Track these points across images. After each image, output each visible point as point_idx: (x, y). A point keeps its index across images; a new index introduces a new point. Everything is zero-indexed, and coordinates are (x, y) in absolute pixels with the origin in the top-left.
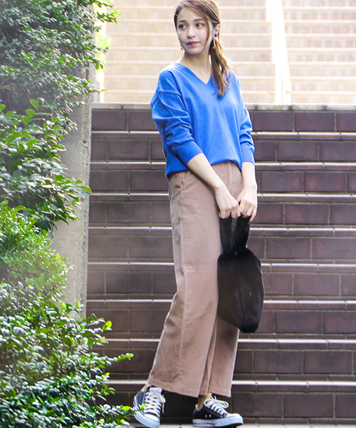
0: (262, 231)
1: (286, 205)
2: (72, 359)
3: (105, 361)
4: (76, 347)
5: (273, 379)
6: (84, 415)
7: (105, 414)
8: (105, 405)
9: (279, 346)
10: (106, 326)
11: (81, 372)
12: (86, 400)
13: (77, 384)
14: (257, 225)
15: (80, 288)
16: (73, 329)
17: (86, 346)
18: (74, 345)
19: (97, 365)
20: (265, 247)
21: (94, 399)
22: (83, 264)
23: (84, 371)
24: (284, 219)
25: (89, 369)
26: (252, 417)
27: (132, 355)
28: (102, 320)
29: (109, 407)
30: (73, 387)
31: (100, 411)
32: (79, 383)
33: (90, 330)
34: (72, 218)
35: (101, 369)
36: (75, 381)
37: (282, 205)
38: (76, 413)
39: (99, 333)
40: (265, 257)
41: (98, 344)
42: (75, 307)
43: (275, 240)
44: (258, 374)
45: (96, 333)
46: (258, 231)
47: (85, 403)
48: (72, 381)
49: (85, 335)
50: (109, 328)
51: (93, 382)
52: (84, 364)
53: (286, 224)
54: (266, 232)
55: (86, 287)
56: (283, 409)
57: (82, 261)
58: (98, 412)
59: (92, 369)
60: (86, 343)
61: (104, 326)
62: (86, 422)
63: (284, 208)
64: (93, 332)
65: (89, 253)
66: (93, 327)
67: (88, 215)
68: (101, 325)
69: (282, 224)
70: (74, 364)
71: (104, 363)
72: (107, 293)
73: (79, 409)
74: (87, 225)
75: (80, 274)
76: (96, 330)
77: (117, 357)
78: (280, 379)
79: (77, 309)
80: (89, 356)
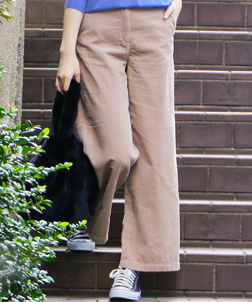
0: (220, 35)
1: (249, 5)
2: (4, 168)
3: (41, 171)
4: (10, 155)
5: (231, 199)
6: (17, 230)
7: (41, 230)
8: (41, 221)
9: (238, 162)
10: (43, 134)
11: (15, 183)
12: (20, 213)
13: (10, 195)
14: (215, 28)
15: (14, 95)
16: (7, 137)
17: (20, 155)
18: (7, 153)
19: (32, 175)
20: (224, 51)
21: (28, 211)
22: (18, 69)
23: (17, 181)
24: (246, 21)
25: (23, 179)
26: (206, 240)
27: (71, 164)
28: (38, 127)
29: (45, 223)
30: (6, 198)
31: (35, 227)
32: (12, 194)
33: (25, 138)
34: (6, 17)
35: (36, 179)
36: (7, 191)
37: (244, 6)
38: (9, 227)
39: (35, 141)
40: (224, 63)
41: (34, 153)
42: (8, 112)
43: (235, 45)
44: (214, 193)
45: (32, 141)
46: (217, 34)
47: (19, 216)
48: (5, 192)
49: (19, 143)
50: (46, 136)
51: (28, 193)
52: (18, 174)
53: (248, 27)
54: (225, 35)
55: (21, 95)
56: (241, 232)
57: (17, 65)
58: (33, 228)
59: (26, 180)
60: (21, 152)
61: (41, 134)
62: (19, 237)
63: (246, 9)
64: (28, 139)
65: (24, 57)
66: (28, 135)
67: (24, 14)
68: (37, 132)
69: (244, 27)
70: (7, 173)
71: (40, 173)
72: (45, 102)
73: (12, 223)
74: (23, 25)
75: (15, 80)
76: (32, 138)
77: (54, 166)
78: (239, 199)
79: (11, 114)
80: (24, 166)
